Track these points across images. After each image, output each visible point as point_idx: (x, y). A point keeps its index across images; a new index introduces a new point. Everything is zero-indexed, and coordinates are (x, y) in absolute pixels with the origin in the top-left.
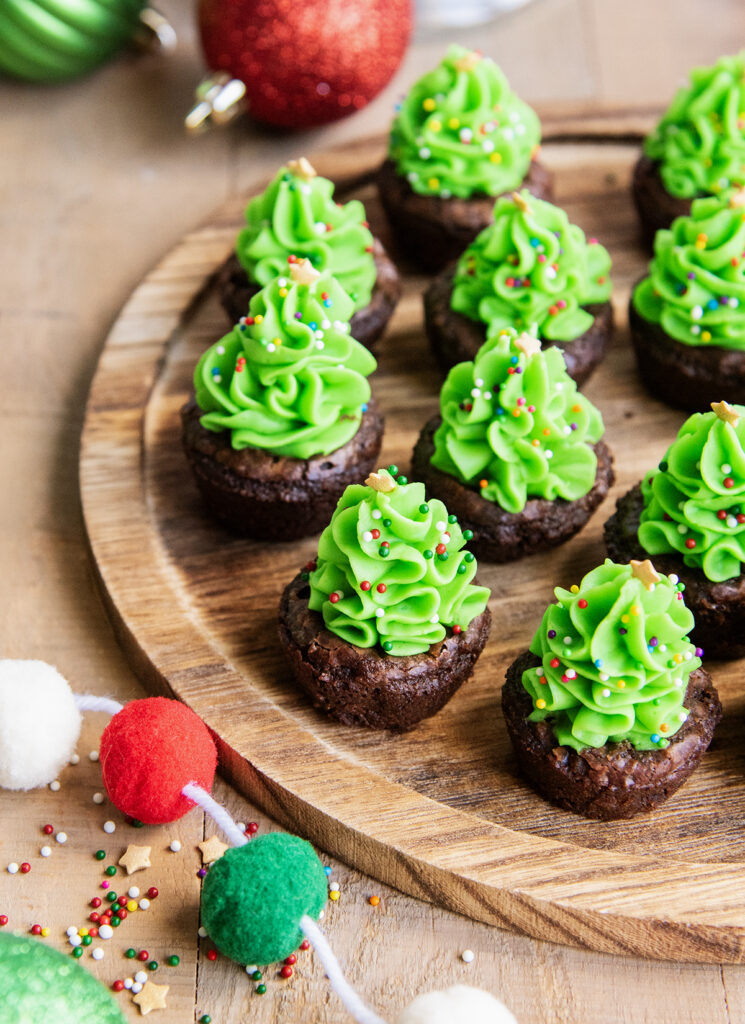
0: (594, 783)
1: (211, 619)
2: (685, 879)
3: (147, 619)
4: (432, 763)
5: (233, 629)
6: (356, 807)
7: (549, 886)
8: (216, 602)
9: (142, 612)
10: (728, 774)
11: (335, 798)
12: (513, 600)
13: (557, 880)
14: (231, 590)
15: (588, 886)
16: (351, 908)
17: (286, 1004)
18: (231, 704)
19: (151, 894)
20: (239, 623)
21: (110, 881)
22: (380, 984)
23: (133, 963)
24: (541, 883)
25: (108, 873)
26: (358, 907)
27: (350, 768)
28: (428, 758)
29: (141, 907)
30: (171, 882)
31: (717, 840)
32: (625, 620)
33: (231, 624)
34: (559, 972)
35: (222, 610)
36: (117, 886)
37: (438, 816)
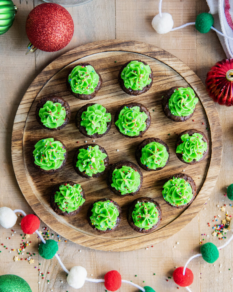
1: (37, 188)
2: (114, 243)
3: (27, 193)
4: (75, 218)
5: (41, 190)
6: (63, 232)
7: (93, 246)
8: (38, 184)
9: (25, 192)
10: (124, 218)
11: (59, 231)
12: (90, 181)
13: (94, 245)
14: (40, 181)
15: (99, 246)
16: (62, 242)
17: (52, 261)
18: (42, 212)
19: (30, 242)
20: (42, 189)
21: (23, 240)
22: (66, 256)
23: (28, 255)
24: (92, 245)
25: (23, 238)
26: (63, 242)
27: (62, 224)
28: (75, 217)
29: (29, 245)
30: (33, 239)
31: (120, 231)
33: (41, 189)
34: (94, 252)
35: (39, 186)
36: (24, 241)
37: (76, 233)
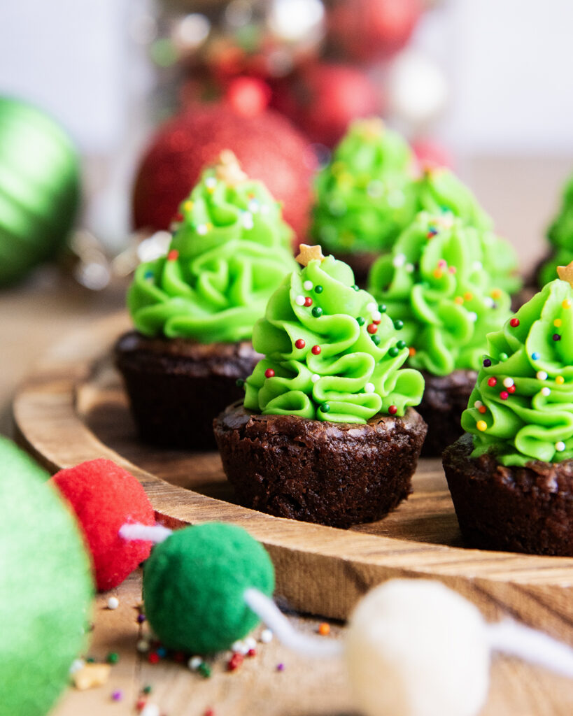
0: (544, 489)
32: (558, 323)
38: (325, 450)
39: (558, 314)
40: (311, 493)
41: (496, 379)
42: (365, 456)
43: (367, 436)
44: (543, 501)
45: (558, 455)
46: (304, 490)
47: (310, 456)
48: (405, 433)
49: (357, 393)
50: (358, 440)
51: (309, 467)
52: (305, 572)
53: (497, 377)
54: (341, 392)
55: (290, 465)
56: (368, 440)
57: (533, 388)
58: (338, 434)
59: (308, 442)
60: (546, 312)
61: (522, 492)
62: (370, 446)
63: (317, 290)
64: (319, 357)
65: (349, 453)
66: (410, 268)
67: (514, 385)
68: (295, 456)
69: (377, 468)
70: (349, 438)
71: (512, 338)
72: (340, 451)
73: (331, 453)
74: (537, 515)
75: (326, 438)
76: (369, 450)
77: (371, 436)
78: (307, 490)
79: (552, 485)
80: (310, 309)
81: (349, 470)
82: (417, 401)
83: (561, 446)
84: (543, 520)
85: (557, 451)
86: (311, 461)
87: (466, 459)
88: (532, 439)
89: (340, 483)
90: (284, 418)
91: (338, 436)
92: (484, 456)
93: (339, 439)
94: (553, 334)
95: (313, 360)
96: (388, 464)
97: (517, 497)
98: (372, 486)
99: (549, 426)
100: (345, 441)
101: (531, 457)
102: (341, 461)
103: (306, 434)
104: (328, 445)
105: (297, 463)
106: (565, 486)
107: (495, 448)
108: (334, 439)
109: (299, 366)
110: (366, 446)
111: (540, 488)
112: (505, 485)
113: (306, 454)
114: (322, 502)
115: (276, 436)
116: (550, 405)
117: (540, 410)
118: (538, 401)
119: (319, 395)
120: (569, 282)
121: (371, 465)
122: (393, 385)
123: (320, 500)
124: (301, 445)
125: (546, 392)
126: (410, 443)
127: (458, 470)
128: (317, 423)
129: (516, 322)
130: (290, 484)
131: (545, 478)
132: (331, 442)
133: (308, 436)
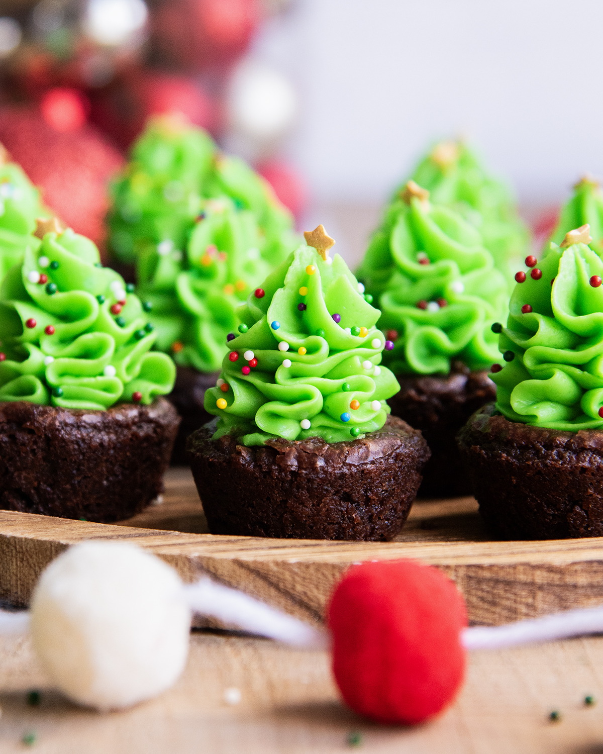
0: (283, 468)
32: (303, 291)
38: (56, 437)
39: (305, 281)
40: (43, 486)
41: (237, 353)
42: (101, 444)
43: (103, 423)
44: (283, 481)
45: (304, 434)
46: (36, 484)
47: (40, 445)
48: (150, 421)
49: (95, 376)
50: (94, 427)
51: (40, 457)
52: (22, 560)
53: (239, 351)
54: (77, 376)
55: (19, 455)
56: (107, 426)
57: (276, 360)
58: (70, 420)
59: (38, 428)
60: (290, 279)
61: (261, 472)
62: (108, 433)
63: (53, 266)
64: (54, 338)
65: (83, 440)
66: (177, 256)
67: (255, 358)
68: (24, 444)
69: (116, 458)
70: (83, 424)
71: (255, 309)
72: (73, 438)
73: (63, 440)
74: (278, 497)
75: (57, 423)
76: (106, 438)
77: (108, 423)
78: (39, 484)
79: (293, 463)
80: (44, 287)
81: (84, 459)
82: (167, 388)
83: (306, 424)
84: (285, 502)
85: (303, 430)
86: (43, 450)
87: (207, 442)
88: (275, 416)
89: (74, 474)
90: (13, 405)
91: (71, 422)
92: (225, 437)
93: (72, 425)
94: (298, 303)
95: (46, 342)
96: (128, 454)
97: (257, 478)
98: (111, 478)
99: (291, 401)
100: (79, 427)
101: (272, 435)
102: (74, 449)
103: (35, 420)
104: (60, 431)
105: (26, 453)
106: (306, 463)
107: (238, 428)
108: (66, 424)
109: (32, 349)
110: (103, 433)
111: (279, 466)
112: (243, 465)
113: (35, 443)
114: (55, 496)
115: (3, 424)
116: (294, 379)
117: (283, 384)
118: (280, 375)
119: (52, 379)
120: (315, 247)
121: (108, 454)
122: (137, 369)
123: (54, 493)
124: (31, 432)
125: (287, 363)
126: (155, 431)
127: (198, 454)
128: (48, 409)
129: (261, 292)
130: (19, 476)
131: (285, 456)
132: (63, 428)
133: (37, 422)
